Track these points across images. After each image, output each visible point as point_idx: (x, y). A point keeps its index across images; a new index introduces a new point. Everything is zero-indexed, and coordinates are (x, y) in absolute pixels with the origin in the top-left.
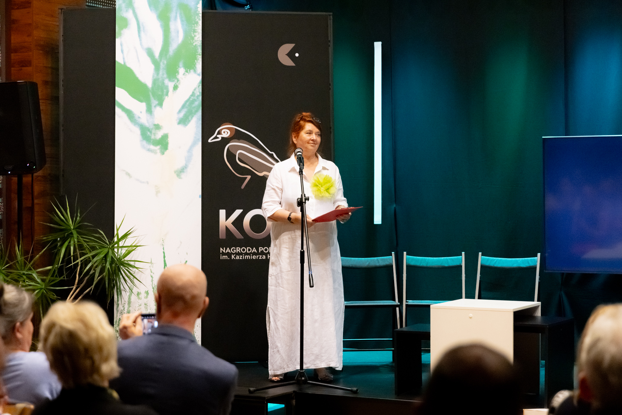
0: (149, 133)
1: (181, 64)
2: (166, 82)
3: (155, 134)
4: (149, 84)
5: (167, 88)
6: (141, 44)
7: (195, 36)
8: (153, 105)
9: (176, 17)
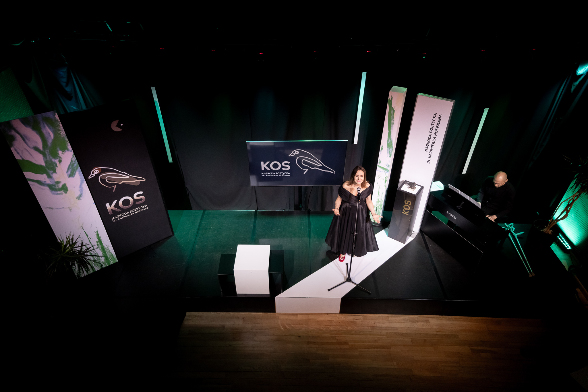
0: (54, 187)
1: (58, 149)
2: (53, 160)
3: (58, 186)
4: (43, 164)
5: (55, 163)
6: (28, 146)
7: (61, 133)
8: (51, 174)
9: (44, 126)
